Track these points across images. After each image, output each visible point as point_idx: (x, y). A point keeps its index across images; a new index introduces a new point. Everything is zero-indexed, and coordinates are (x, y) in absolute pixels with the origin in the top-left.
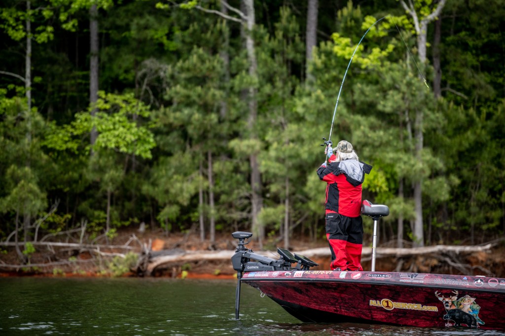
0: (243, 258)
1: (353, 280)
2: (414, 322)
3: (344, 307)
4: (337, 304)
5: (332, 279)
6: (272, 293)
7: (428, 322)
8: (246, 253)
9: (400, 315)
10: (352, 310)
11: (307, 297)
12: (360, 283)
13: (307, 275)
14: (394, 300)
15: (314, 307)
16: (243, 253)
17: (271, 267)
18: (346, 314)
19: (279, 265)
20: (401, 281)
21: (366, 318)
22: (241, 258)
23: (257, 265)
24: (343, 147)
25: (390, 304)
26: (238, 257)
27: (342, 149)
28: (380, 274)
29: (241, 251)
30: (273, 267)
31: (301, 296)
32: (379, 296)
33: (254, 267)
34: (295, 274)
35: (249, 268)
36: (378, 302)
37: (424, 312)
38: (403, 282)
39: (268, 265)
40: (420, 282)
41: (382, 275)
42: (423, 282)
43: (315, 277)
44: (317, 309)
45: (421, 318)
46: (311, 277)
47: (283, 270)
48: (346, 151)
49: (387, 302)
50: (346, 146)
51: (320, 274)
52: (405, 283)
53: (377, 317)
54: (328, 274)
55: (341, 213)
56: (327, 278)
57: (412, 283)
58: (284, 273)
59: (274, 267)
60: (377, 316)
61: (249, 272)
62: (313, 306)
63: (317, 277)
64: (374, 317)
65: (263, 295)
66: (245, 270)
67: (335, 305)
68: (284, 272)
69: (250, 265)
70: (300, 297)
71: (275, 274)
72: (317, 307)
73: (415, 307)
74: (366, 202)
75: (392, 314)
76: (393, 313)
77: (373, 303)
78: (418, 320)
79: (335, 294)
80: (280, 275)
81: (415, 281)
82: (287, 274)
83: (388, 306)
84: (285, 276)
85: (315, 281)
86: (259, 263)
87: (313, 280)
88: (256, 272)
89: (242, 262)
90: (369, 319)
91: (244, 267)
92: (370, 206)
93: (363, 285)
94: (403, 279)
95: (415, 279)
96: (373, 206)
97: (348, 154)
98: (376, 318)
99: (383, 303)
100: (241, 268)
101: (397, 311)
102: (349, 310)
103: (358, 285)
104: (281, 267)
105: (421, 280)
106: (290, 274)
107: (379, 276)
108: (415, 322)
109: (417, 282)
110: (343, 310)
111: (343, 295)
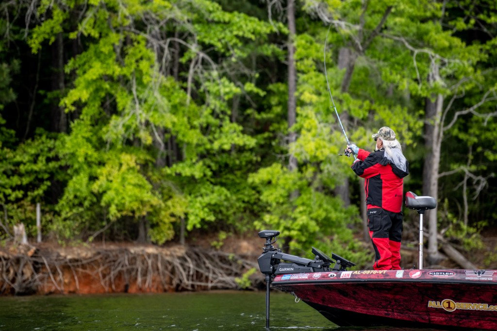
0: (272, 259)
1: (412, 279)
2: (478, 323)
3: (398, 310)
4: (389, 306)
5: (388, 278)
6: (310, 298)
7: (494, 324)
8: (276, 253)
9: (462, 316)
10: (407, 313)
11: (353, 301)
12: (420, 282)
13: (356, 275)
14: (457, 300)
15: (361, 311)
16: (273, 254)
17: (309, 268)
18: (399, 317)
19: (319, 266)
20: (467, 278)
21: (424, 321)
22: (270, 260)
23: (291, 267)
24: (385, 134)
25: (452, 305)
26: (267, 258)
27: (385, 136)
28: (443, 272)
29: (269, 252)
30: (311, 269)
31: (346, 299)
32: (440, 297)
33: (288, 269)
34: (342, 275)
35: (281, 270)
36: (438, 303)
37: (491, 312)
38: (469, 280)
39: (304, 265)
40: (489, 279)
41: (445, 273)
42: (491, 279)
43: (366, 277)
44: (365, 313)
45: (487, 319)
46: (361, 277)
47: (324, 271)
48: (389, 139)
49: (449, 303)
50: (389, 133)
51: (372, 274)
52: (472, 281)
53: (436, 320)
54: (382, 273)
55: (385, 208)
56: (382, 278)
57: (479, 281)
58: (328, 275)
59: (313, 268)
60: (435, 318)
61: (281, 274)
62: (359, 310)
63: (369, 277)
64: (433, 320)
65: (297, 300)
66: (276, 272)
67: (387, 308)
68: (327, 273)
69: (283, 267)
70: (344, 300)
71: (317, 276)
72: (364, 311)
73: (481, 307)
74: (410, 193)
75: (453, 316)
76: (454, 314)
77: (432, 304)
78: (482, 322)
79: (388, 296)
80: (323, 277)
81: (483, 279)
82: (331, 275)
83: (449, 307)
84: (329, 277)
85: (367, 281)
86: (294, 265)
87: (365, 281)
88: (291, 275)
89: (272, 264)
90: (426, 322)
91: (274, 270)
92: (415, 198)
93: (424, 284)
94: (469, 276)
95: (482, 277)
96: (417, 197)
97: (392, 142)
98: (434, 321)
99: (443, 305)
100: (271, 271)
101: (459, 312)
102: (402, 313)
103: (417, 285)
104: (321, 268)
105: (490, 277)
106: (335, 275)
107: (442, 274)
108: (480, 324)
109: (485, 279)
110: (396, 314)
111: (398, 297)
